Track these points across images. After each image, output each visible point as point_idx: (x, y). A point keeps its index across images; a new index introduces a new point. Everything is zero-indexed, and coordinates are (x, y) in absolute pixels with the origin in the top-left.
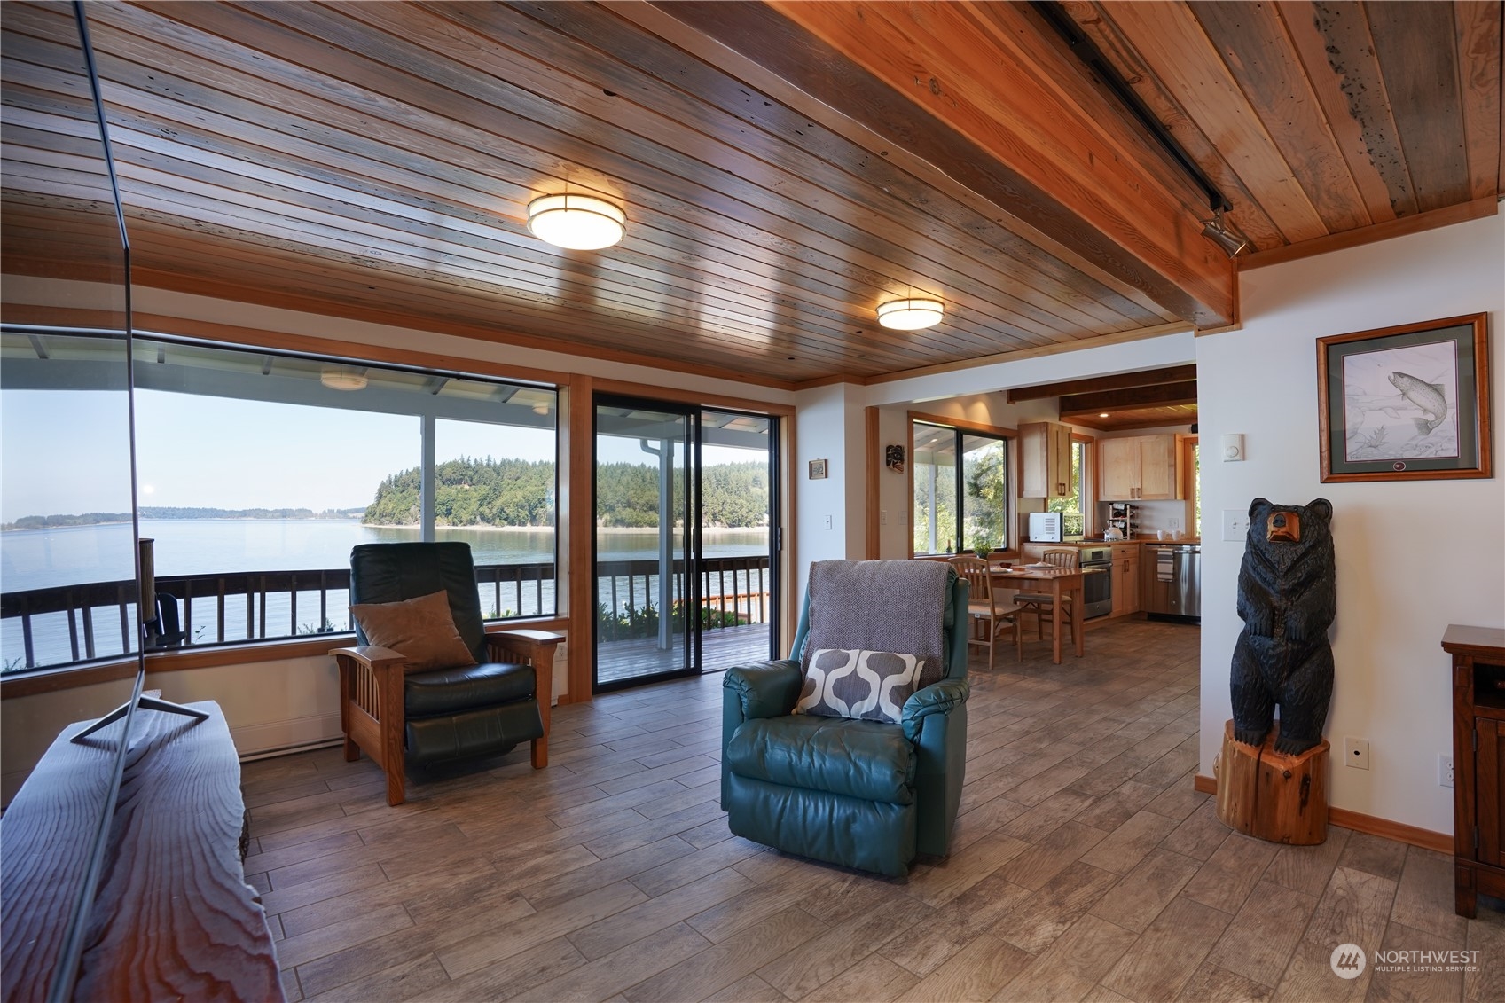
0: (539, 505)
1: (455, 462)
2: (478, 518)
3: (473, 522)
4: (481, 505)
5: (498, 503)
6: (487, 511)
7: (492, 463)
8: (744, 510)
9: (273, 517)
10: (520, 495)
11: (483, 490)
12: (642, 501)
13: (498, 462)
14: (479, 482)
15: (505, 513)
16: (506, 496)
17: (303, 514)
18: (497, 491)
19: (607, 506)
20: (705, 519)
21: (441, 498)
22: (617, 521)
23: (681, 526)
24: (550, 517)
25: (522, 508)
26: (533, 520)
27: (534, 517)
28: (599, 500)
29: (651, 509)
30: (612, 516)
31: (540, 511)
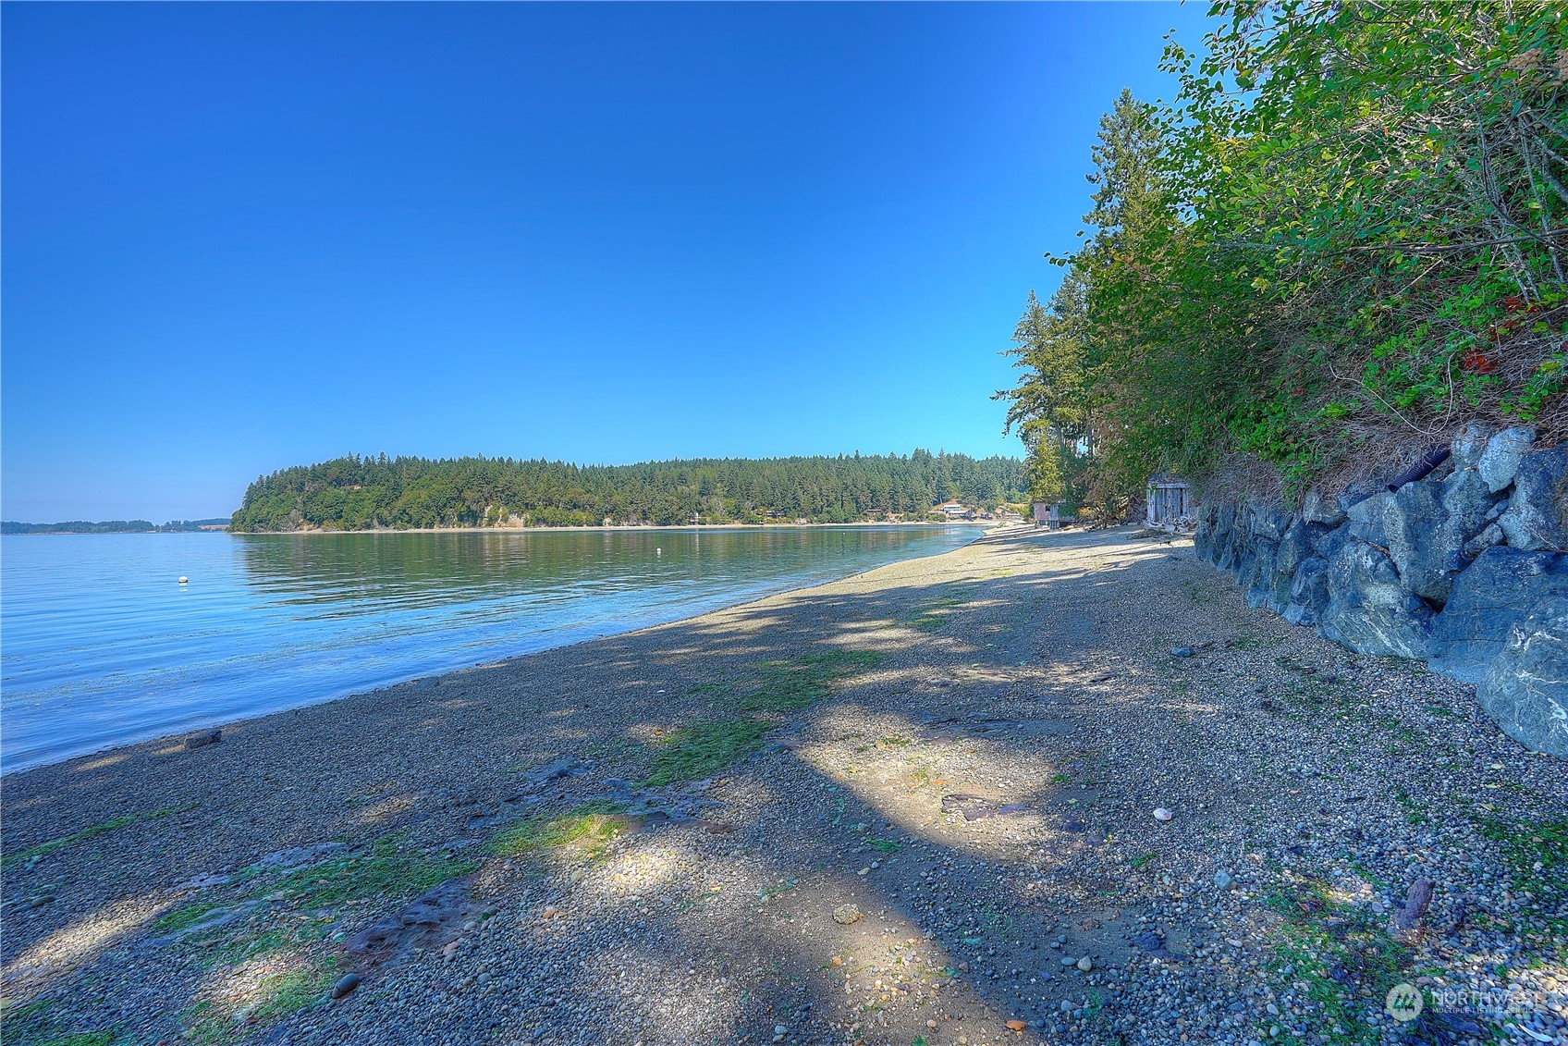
0: (448, 505)
1: (342, 459)
2: (375, 522)
3: (369, 526)
4: (378, 507)
5: (399, 504)
6: (386, 512)
7: (386, 462)
8: (676, 507)
9: (99, 531)
10: (424, 495)
11: (379, 490)
12: (565, 499)
13: (394, 460)
14: (373, 482)
15: (408, 514)
16: (407, 496)
17: (142, 527)
18: (397, 491)
19: (527, 504)
20: (635, 517)
21: (328, 500)
22: (538, 520)
23: (610, 524)
24: (461, 518)
25: (428, 508)
26: (442, 520)
27: (443, 518)
28: (517, 498)
29: (575, 506)
30: (532, 515)
31: (449, 511)
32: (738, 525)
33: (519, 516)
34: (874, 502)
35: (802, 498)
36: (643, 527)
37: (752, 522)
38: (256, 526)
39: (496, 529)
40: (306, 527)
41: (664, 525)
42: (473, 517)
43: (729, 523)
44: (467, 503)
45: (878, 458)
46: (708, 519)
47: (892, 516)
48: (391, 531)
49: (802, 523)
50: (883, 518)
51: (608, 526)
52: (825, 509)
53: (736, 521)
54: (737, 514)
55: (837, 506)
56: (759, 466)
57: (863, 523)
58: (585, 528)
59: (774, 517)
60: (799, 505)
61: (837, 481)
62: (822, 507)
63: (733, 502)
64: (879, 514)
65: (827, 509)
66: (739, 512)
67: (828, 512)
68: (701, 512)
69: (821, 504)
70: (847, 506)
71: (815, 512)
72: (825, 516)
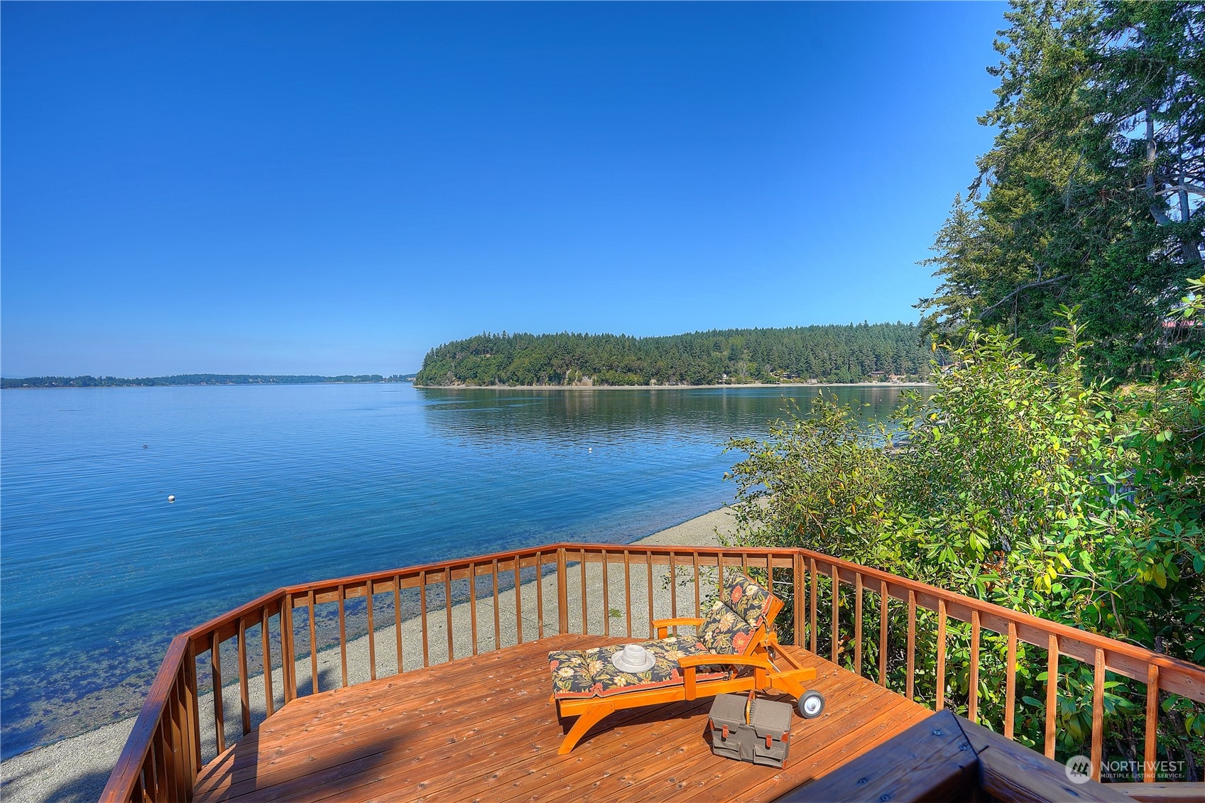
0: (542, 369)
1: (479, 337)
2: (497, 381)
3: (493, 383)
4: (498, 370)
5: (511, 368)
6: (503, 374)
7: (507, 337)
8: (706, 371)
9: (356, 381)
10: (527, 361)
11: (500, 357)
12: (622, 365)
13: (511, 336)
14: (498, 351)
15: (516, 375)
16: (517, 362)
17: (377, 379)
18: (510, 358)
19: (595, 369)
20: (674, 379)
21: (470, 365)
22: (603, 380)
23: (655, 384)
24: (550, 379)
25: (529, 371)
26: (538, 381)
27: (538, 378)
28: (588, 364)
29: (629, 370)
30: (598, 377)
31: (542, 374)
32: (758, 384)
33: (590, 378)
34: (881, 365)
35: (813, 361)
36: (680, 387)
37: (770, 382)
38: (429, 382)
39: (573, 387)
40: (456, 383)
41: (698, 384)
42: (557, 378)
43: (751, 382)
44: (554, 368)
45: (887, 325)
46: (733, 379)
47: (895, 378)
48: (506, 387)
49: (813, 383)
50: (886, 379)
51: (653, 386)
53: (756, 381)
54: (757, 375)
55: (844, 369)
57: (867, 384)
58: (636, 387)
59: (789, 377)
60: (811, 368)
61: (845, 347)
62: (831, 369)
63: (755, 365)
64: (882, 375)
65: (835, 371)
66: (759, 373)
67: (836, 374)
68: (728, 373)
69: (830, 366)
70: (853, 369)
71: (825, 374)
72: (833, 377)
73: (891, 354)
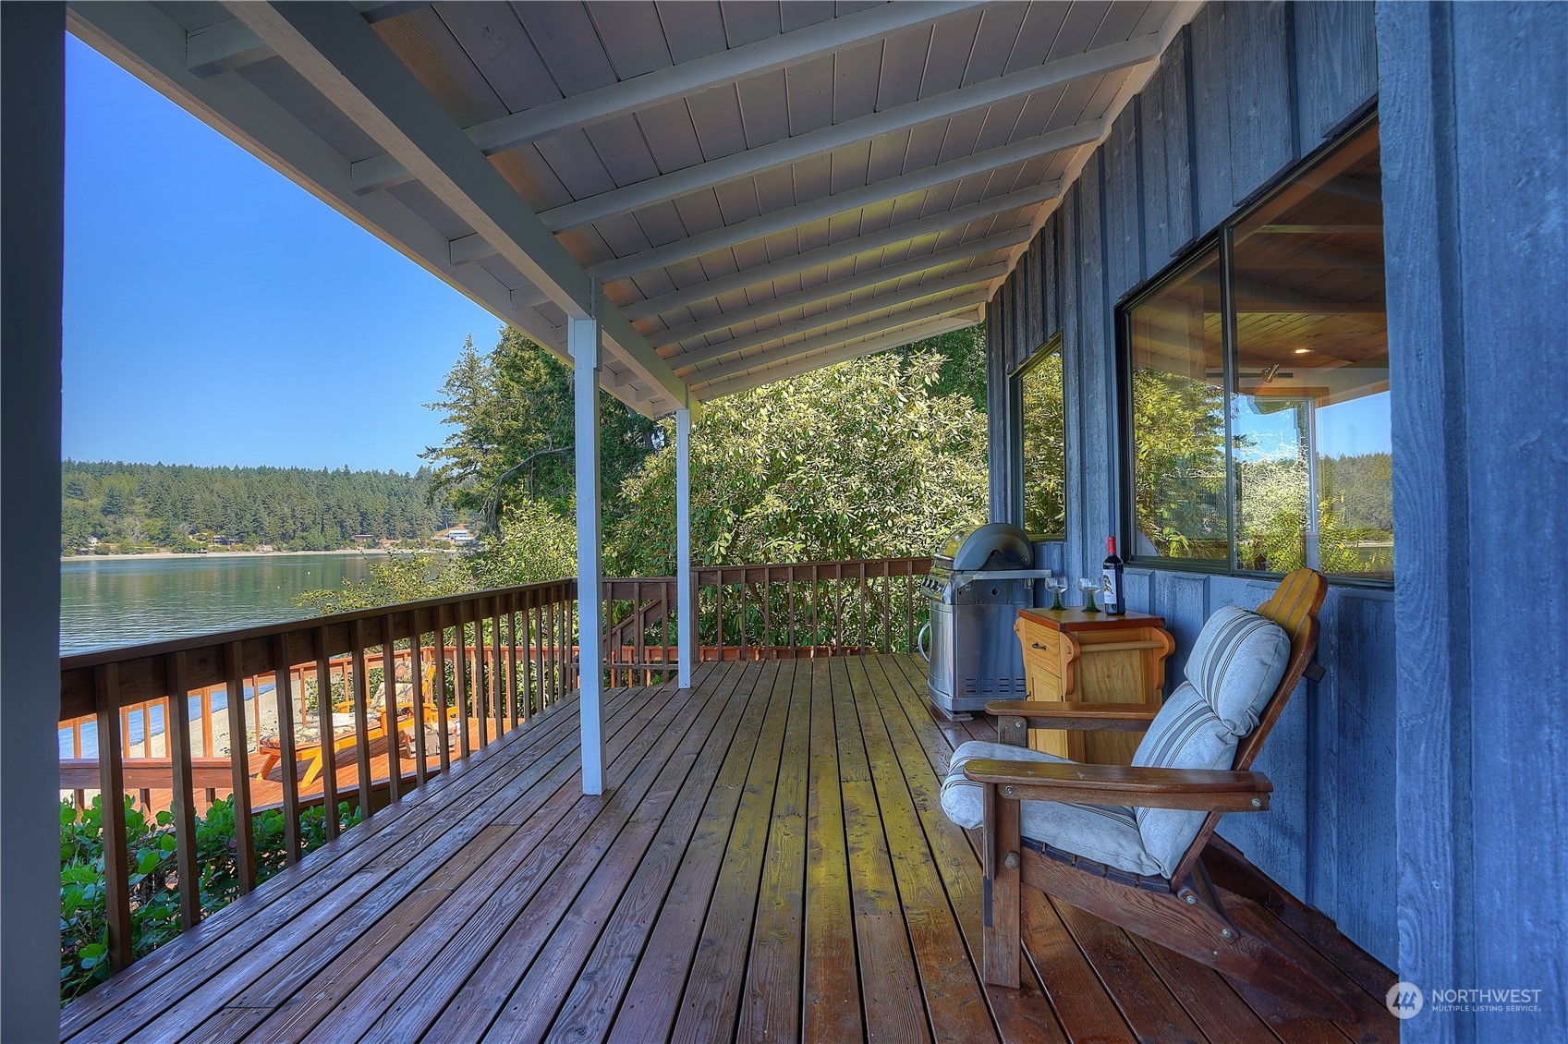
34: (366, 526)
35: (267, 520)
37: (190, 550)
43: (151, 551)
45: (376, 474)
46: (113, 546)
47: (387, 543)
49: (267, 551)
50: (376, 545)
52: (299, 533)
53: (162, 549)
54: (165, 539)
55: (316, 531)
56: (204, 477)
57: (349, 551)
59: (224, 542)
60: (262, 529)
61: (317, 500)
62: (294, 531)
63: (159, 523)
64: (370, 540)
65: (302, 534)
66: (168, 536)
67: (302, 538)
68: (102, 535)
69: (294, 527)
70: (329, 531)
71: (285, 537)
72: (298, 542)
73: (382, 512)
